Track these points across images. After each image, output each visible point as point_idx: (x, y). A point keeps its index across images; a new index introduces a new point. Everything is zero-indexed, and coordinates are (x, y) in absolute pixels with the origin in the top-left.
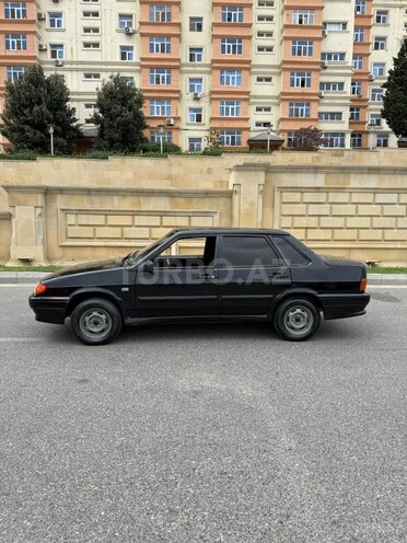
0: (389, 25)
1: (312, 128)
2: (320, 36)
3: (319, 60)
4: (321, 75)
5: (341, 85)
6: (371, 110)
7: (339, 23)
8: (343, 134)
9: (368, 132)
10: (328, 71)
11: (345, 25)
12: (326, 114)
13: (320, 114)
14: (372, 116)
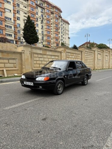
0: (20, 15)
1: (5, 37)
2: (4, 11)
3: (4, 18)
4: (5, 23)
5: (11, 27)
6: (18, 35)
7: (9, 10)
8: (13, 41)
9: (18, 41)
10: (7, 22)
11: (10, 11)
12: (8, 34)
13: (6, 34)
14: (18, 37)
